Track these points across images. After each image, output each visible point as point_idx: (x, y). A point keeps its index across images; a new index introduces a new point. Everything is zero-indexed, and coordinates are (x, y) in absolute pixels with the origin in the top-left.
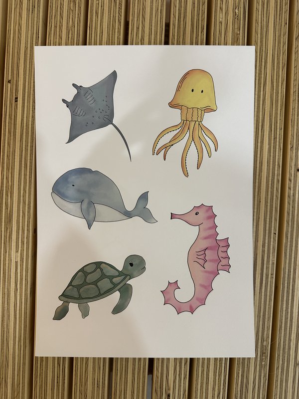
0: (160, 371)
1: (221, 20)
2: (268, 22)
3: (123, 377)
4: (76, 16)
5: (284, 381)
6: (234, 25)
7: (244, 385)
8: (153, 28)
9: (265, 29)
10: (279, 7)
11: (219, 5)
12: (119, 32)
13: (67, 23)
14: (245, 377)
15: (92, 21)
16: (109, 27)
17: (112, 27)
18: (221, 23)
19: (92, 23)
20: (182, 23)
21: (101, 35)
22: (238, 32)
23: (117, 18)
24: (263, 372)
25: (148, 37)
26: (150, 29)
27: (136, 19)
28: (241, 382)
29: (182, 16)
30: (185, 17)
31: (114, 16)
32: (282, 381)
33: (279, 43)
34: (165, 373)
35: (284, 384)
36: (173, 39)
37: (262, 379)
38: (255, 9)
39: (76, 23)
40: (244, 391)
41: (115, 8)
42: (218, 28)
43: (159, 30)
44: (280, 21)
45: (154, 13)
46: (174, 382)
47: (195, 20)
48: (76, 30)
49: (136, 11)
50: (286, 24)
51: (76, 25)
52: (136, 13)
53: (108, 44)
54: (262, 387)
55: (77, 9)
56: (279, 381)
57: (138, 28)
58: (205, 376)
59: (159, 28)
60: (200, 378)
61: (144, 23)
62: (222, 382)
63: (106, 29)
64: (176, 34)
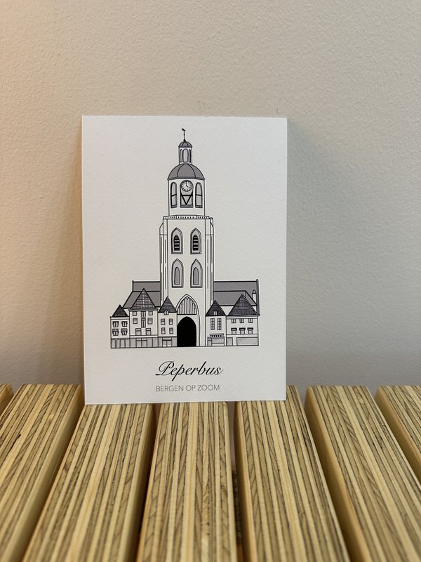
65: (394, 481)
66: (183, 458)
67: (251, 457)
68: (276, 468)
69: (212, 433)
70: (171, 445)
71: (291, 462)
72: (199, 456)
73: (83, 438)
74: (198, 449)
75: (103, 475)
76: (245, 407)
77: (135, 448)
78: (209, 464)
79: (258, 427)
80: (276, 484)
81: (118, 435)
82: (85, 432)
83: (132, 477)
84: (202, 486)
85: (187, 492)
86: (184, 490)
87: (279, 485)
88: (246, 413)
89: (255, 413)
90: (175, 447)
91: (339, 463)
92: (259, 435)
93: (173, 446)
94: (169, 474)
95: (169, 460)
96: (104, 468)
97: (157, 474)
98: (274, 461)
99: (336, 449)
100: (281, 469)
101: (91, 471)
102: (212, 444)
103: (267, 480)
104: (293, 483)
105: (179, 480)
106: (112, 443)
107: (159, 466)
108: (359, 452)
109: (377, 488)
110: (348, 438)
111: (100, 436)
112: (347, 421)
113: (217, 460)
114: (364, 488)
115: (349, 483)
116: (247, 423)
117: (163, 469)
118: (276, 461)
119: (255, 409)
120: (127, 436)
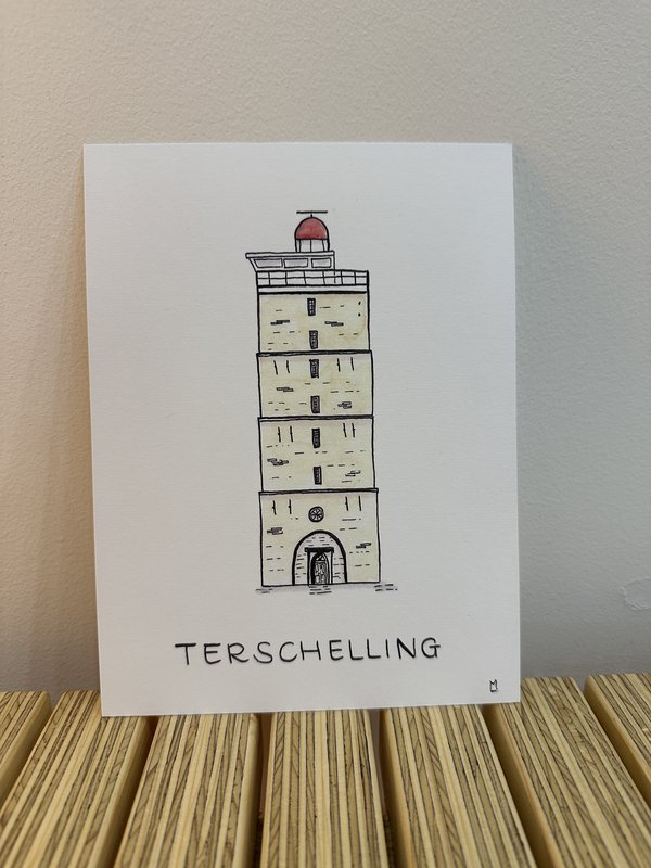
65: (485, 830)
66: (178, 801)
67: (277, 796)
68: (312, 812)
69: (226, 762)
70: (163, 781)
71: (335, 804)
72: (201, 798)
73: (36, 774)
74: (202, 786)
75: (55, 830)
76: (281, 721)
77: (110, 787)
78: (215, 809)
79: (295, 749)
80: (307, 839)
81: (88, 767)
82: (40, 766)
83: (97, 832)
84: (198, 843)
85: (175, 853)
86: (170, 850)
87: (312, 839)
88: (281, 730)
89: (296, 729)
90: (168, 784)
91: (408, 803)
92: (295, 763)
93: (166, 782)
94: (153, 827)
95: (157, 805)
96: (59, 821)
97: (135, 827)
98: (310, 802)
99: (407, 782)
100: (319, 814)
101: (39, 826)
102: (224, 778)
103: (295, 832)
104: (333, 836)
105: (166, 836)
106: (76, 780)
107: (140, 815)
108: (440, 785)
109: (458, 840)
110: (427, 764)
111: (61, 770)
112: (430, 736)
113: (227, 804)
114: (437, 840)
115: (417, 834)
116: (281, 744)
117: (145, 818)
118: (314, 802)
119: (295, 724)
120: (100, 769)
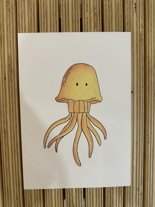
0: (68, 198)
1: (87, 16)
2: (112, 16)
3: (50, 202)
4: (11, 19)
5: (131, 198)
6: (95, 19)
7: (111, 202)
8: (52, 23)
9: (110, 20)
10: (117, 8)
11: (86, 8)
12: (34, 26)
13: (6, 23)
14: (112, 198)
15: (19, 21)
16: (29, 23)
17: (30, 24)
18: (87, 18)
19: (20, 22)
20: (67, 19)
21: (25, 28)
22: (97, 22)
23: (33, 18)
24: (120, 195)
25: (50, 28)
26: (51, 23)
27: (43, 19)
28: (110, 200)
29: (67, 15)
30: (68, 16)
31: (31, 17)
32: (130, 198)
33: (119, 26)
34: (71, 199)
35: (131, 200)
36: (63, 28)
37: (120, 198)
38: (105, 9)
39: (11, 22)
40: (111, 204)
41: (31, 13)
42: (86, 20)
43: (55, 24)
44: (118, 15)
45: (52, 14)
46: (76, 203)
47: (74, 17)
48: (11, 26)
49: (42, 14)
50: (122, 16)
51: (11, 24)
52: (42, 15)
53: (29, 32)
54: (120, 202)
55: (11, 15)
56: (129, 198)
57: (44, 23)
58: (91, 199)
59: (55, 23)
60: (89, 200)
61: (47, 20)
62: (100, 201)
63: (27, 25)
64: (64, 25)
